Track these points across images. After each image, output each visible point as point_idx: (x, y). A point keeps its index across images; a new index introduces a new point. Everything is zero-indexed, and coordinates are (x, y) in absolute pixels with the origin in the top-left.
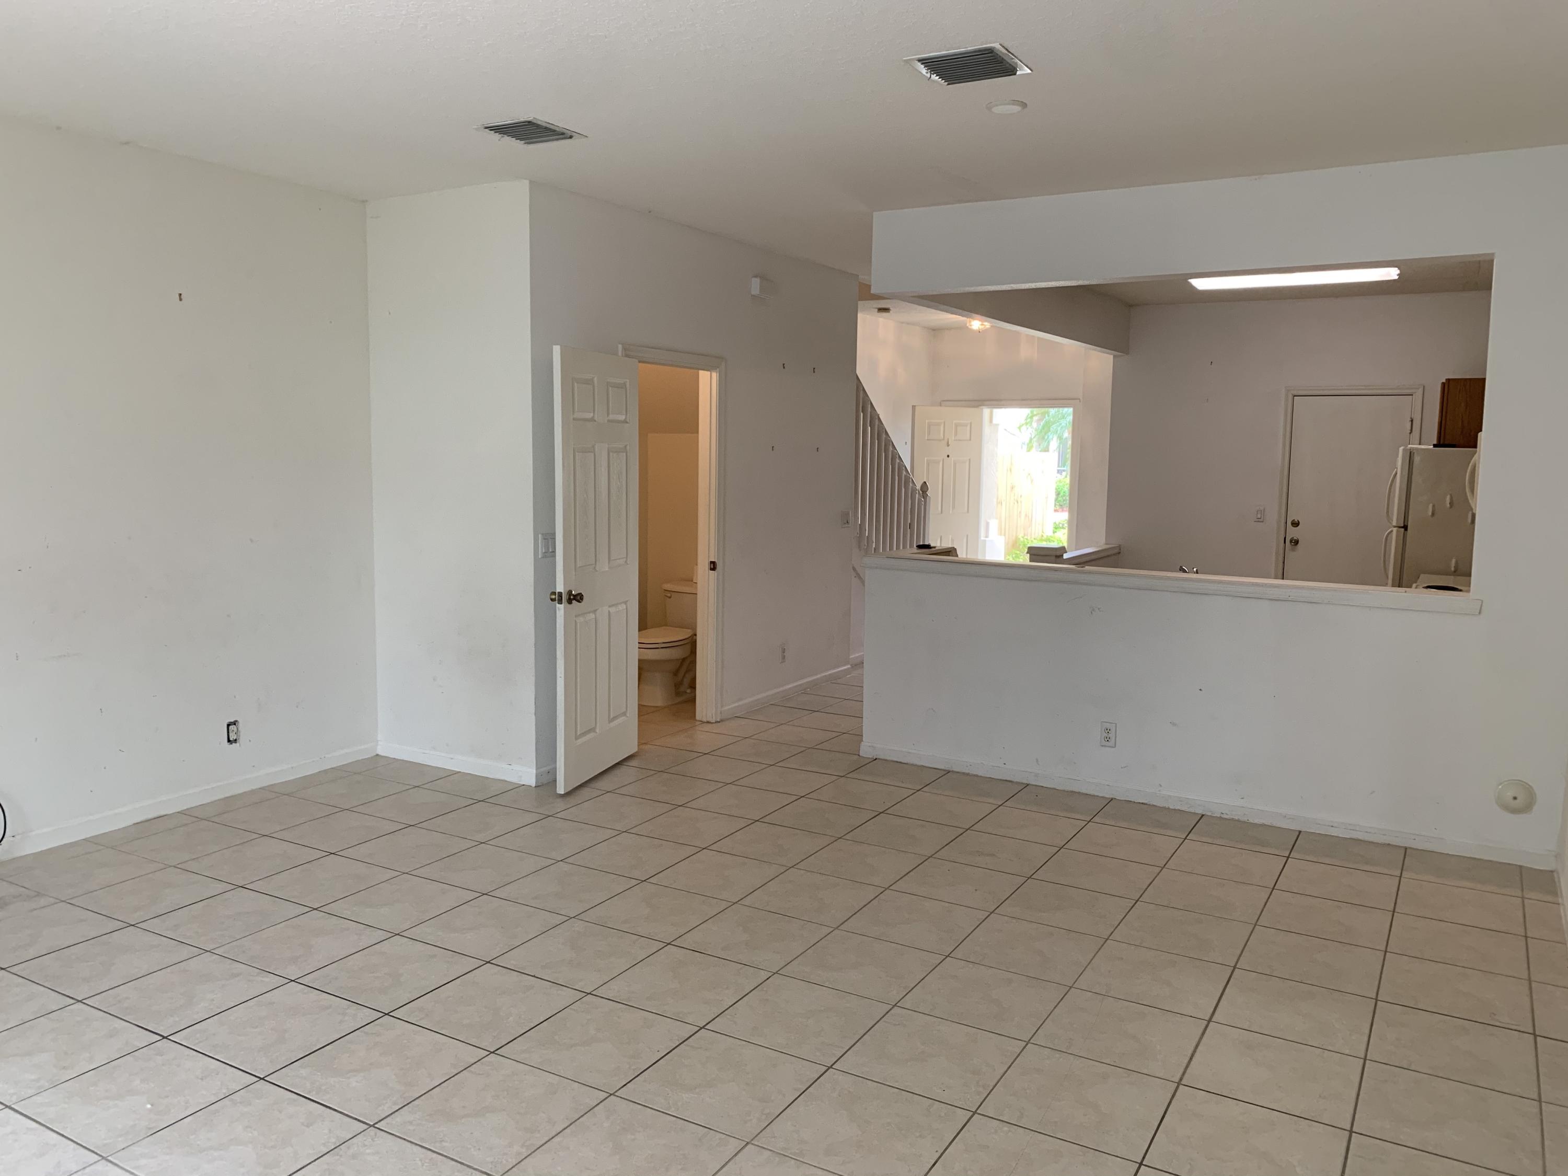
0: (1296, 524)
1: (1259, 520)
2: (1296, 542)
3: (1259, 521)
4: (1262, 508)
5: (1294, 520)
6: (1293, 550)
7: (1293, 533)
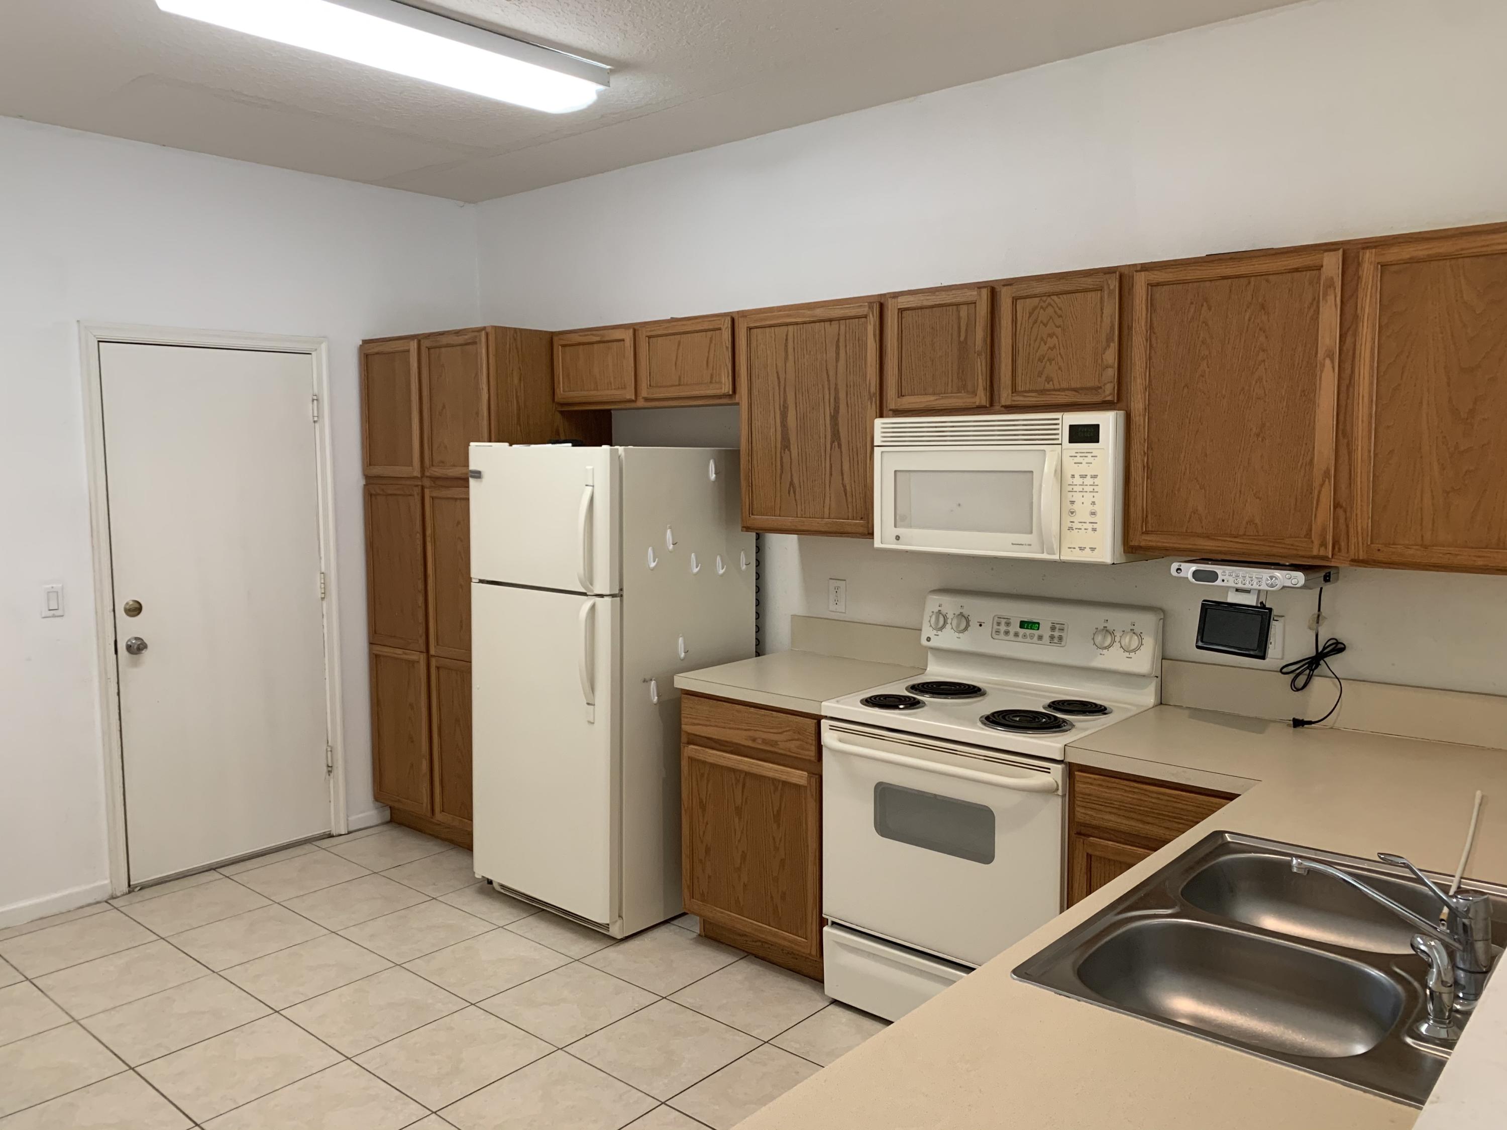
0: (135, 609)
1: (55, 613)
2: (137, 648)
3: (54, 616)
4: (57, 586)
5: (127, 604)
6: (135, 664)
7: (130, 628)
